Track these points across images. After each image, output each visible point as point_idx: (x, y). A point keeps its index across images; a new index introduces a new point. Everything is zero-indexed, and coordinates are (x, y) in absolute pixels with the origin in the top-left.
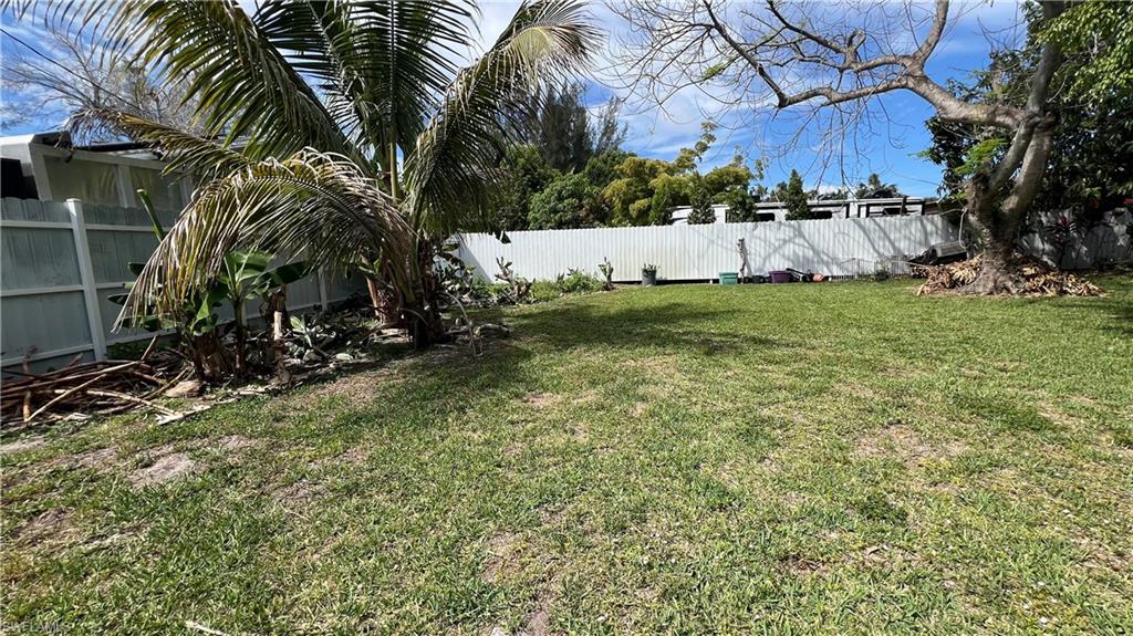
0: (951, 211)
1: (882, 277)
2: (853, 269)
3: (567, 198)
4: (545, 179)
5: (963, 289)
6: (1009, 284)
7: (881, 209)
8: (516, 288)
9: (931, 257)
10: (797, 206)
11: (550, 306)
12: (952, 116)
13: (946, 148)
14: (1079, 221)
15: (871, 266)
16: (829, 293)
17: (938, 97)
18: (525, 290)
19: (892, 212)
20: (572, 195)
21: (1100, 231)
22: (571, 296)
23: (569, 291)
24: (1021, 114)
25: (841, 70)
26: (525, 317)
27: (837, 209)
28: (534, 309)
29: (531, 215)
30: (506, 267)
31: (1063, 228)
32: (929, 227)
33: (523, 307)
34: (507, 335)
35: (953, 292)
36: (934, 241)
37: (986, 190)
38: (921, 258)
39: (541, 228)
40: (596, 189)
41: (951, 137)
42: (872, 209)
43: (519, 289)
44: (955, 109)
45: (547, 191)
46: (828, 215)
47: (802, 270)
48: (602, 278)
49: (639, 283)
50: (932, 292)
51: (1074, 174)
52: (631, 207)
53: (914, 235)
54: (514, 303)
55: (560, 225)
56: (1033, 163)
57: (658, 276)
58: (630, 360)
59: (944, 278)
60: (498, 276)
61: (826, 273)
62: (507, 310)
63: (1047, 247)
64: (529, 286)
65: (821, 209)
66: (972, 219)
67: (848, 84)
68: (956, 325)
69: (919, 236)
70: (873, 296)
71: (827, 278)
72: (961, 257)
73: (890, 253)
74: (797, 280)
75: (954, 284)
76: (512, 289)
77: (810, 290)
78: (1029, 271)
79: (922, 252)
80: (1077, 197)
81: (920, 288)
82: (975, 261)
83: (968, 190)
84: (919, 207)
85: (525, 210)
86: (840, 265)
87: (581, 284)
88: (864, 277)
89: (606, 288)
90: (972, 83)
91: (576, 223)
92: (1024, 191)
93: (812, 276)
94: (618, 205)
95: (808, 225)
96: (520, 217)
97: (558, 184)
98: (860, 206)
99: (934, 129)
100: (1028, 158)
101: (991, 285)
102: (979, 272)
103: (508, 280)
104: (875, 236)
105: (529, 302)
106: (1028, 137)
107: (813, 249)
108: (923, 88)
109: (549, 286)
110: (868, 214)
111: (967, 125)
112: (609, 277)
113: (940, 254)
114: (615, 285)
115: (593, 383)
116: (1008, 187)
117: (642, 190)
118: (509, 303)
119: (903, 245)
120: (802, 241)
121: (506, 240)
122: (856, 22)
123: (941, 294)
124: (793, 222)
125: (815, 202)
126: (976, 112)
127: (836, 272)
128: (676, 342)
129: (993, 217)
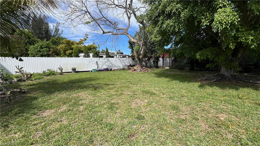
0: (133, 57)
1: (124, 69)
2: (119, 68)
3: (44, 48)
4: (35, 42)
5: (136, 71)
6: (142, 70)
7: (122, 56)
8: (26, 76)
9: (130, 65)
10: (107, 55)
11: (41, 81)
12: (132, 41)
13: (131, 46)
14: (148, 60)
15: (122, 68)
16: (116, 73)
17: (130, 37)
18: (30, 77)
19: (123, 57)
20: (46, 47)
21: (150, 61)
22: (49, 77)
23: (48, 76)
24: (141, 42)
25: (114, 29)
26: (31, 85)
27: (115, 56)
28: (34, 82)
29: (29, 52)
30: (21, 69)
31: (146, 61)
32: (130, 60)
33: (29, 82)
34: (24, 93)
35: (135, 72)
36: (131, 63)
37: (138, 54)
38: (129, 66)
39: (34, 56)
40: (55, 46)
41: (132, 45)
42: (121, 56)
43: (27, 76)
44: (133, 40)
45: (36, 45)
47: (110, 68)
48: (59, 71)
49: (71, 72)
50: (132, 72)
51: (147, 53)
52: (66, 52)
53: (128, 61)
54: (26, 81)
55: (42, 56)
56: (143, 50)
57: (76, 70)
58: (74, 94)
59: (133, 69)
60: (17, 72)
61: (114, 69)
62: (23, 83)
63: (145, 64)
64: (31, 75)
65: (112, 56)
66: (136, 59)
67: (115, 32)
68: (137, 77)
69: (128, 62)
70: (123, 73)
71: (114, 70)
72: (134, 66)
73: (124, 65)
74: (109, 70)
75: (135, 70)
76: (24, 76)
77: (112, 72)
78: (144, 68)
79: (129, 65)
80: (148, 56)
81: (131, 71)
82: (137, 66)
83: (135, 54)
84: (128, 56)
85: (27, 50)
86: (116, 67)
87: (52, 73)
88: (120, 69)
89: (61, 74)
90: (134, 36)
91: (48, 56)
92: (142, 55)
93: (112, 69)
94: (62, 51)
95: (110, 59)
96: (24, 53)
97: (40, 43)
98: (119, 56)
99: (129, 43)
100: (142, 50)
101: (140, 70)
102: (137, 67)
103: (21, 73)
104: (122, 61)
105: (32, 80)
106: (142, 46)
107: (111, 64)
108: (128, 35)
109: (40, 74)
110: (120, 57)
111: (134, 43)
112: (62, 71)
113: (132, 65)
114: (64, 73)
116: (140, 54)
117: (69, 48)
118: (23, 81)
119: (126, 63)
120: (109, 62)
121: (21, 60)
122: (116, 20)
123: (133, 72)
124: (107, 58)
125: (111, 54)
126: (135, 41)
127: (116, 68)
128: (86, 87)
129: (139, 59)
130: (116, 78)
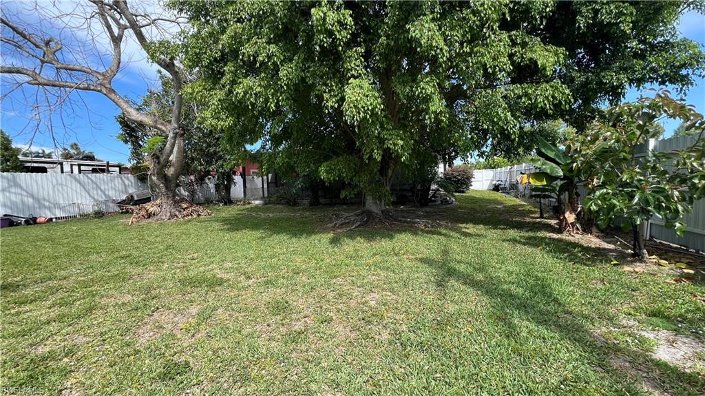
0: (141, 174)
1: (99, 215)
2: (75, 211)
5: (155, 218)
6: (177, 213)
7: (90, 168)
9: (131, 200)
10: (8, 160)
12: (133, 118)
13: (131, 136)
14: (196, 180)
15: (89, 208)
16: (58, 232)
17: (124, 105)
19: (94, 171)
21: (204, 186)
24: (169, 127)
25: (43, 62)
27: (51, 165)
31: (191, 184)
32: (127, 182)
35: (150, 220)
36: (131, 191)
37: (159, 163)
38: (124, 201)
41: (133, 130)
42: (82, 168)
44: (134, 115)
46: (44, 170)
47: (23, 215)
50: (138, 222)
51: (193, 159)
53: (119, 187)
56: (178, 152)
59: (143, 212)
61: (49, 216)
63: (187, 193)
65: (35, 165)
66: (154, 178)
68: (159, 239)
69: (121, 187)
70: (99, 230)
71: (51, 219)
72: (148, 200)
73: (102, 198)
74: (18, 224)
75: (149, 215)
77: (33, 231)
78: (184, 206)
79: (124, 197)
80: (195, 169)
81: (131, 220)
82: (158, 202)
83: (148, 162)
84: (118, 169)
86: (62, 209)
88: (84, 217)
90: (140, 102)
92: (176, 165)
93: (36, 218)
95: (23, 177)
98: (72, 165)
99: (121, 123)
100: (175, 149)
101: (169, 214)
102: (160, 206)
104: (90, 187)
106: (175, 138)
107: (33, 197)
108: (113, 96)
110: (80, 171)
111: (141, 125)
113: (136, 198)
116: (167, 163)
119: (111, 193)
120: (19, 191)
122: (54, 34)
123: (144, 222)
124: (5, 174)
125: (29, 159)
126: (147, 120)
127: (59, 214)
129: (165, 178)
130: (62, 250)
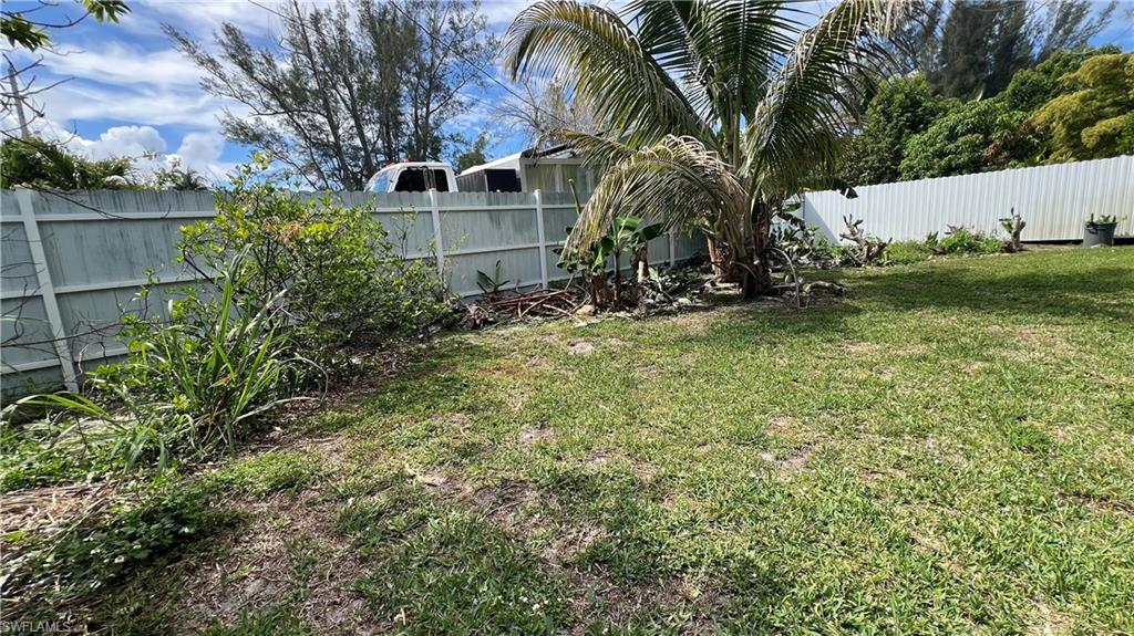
3: (963, 134)
4: (934, 115)
8: (865, 249)
11: (907, 269)
18: (876, 252)
20: (972, 130)
22: (944, 259)
23: (944, 253)
26: (870, 278)
28: (884, 271)
29: (904, 163)
30: (855, 225)
33: (872, 270)
34: (839, 293)
39: (917, 177)
40: (1019, 114)
43: (869, 250)
45: (932, 129)
48: (1005, 236)
49: (1078, 242)
52: (1085, 133)
54: (860, 265)
55: (948, 171)
60: (844, 236)
62: (849, 272)
64: (882, 247)
76: (861, 250)
85: (898, 157)
87: (968, 245)
89: (1008, 249)
91: (975, 166)
94: (1059, 130)
96: (888, 168)
97: (952, 118)
103: (856, 240)
105: (879, 265)
109: (914, 247)
112: (1016, 235)
114: (1025, 246)
115: (928, 340)
117: (1115, 104)
118: (853, 265)
121: (852, 195)
